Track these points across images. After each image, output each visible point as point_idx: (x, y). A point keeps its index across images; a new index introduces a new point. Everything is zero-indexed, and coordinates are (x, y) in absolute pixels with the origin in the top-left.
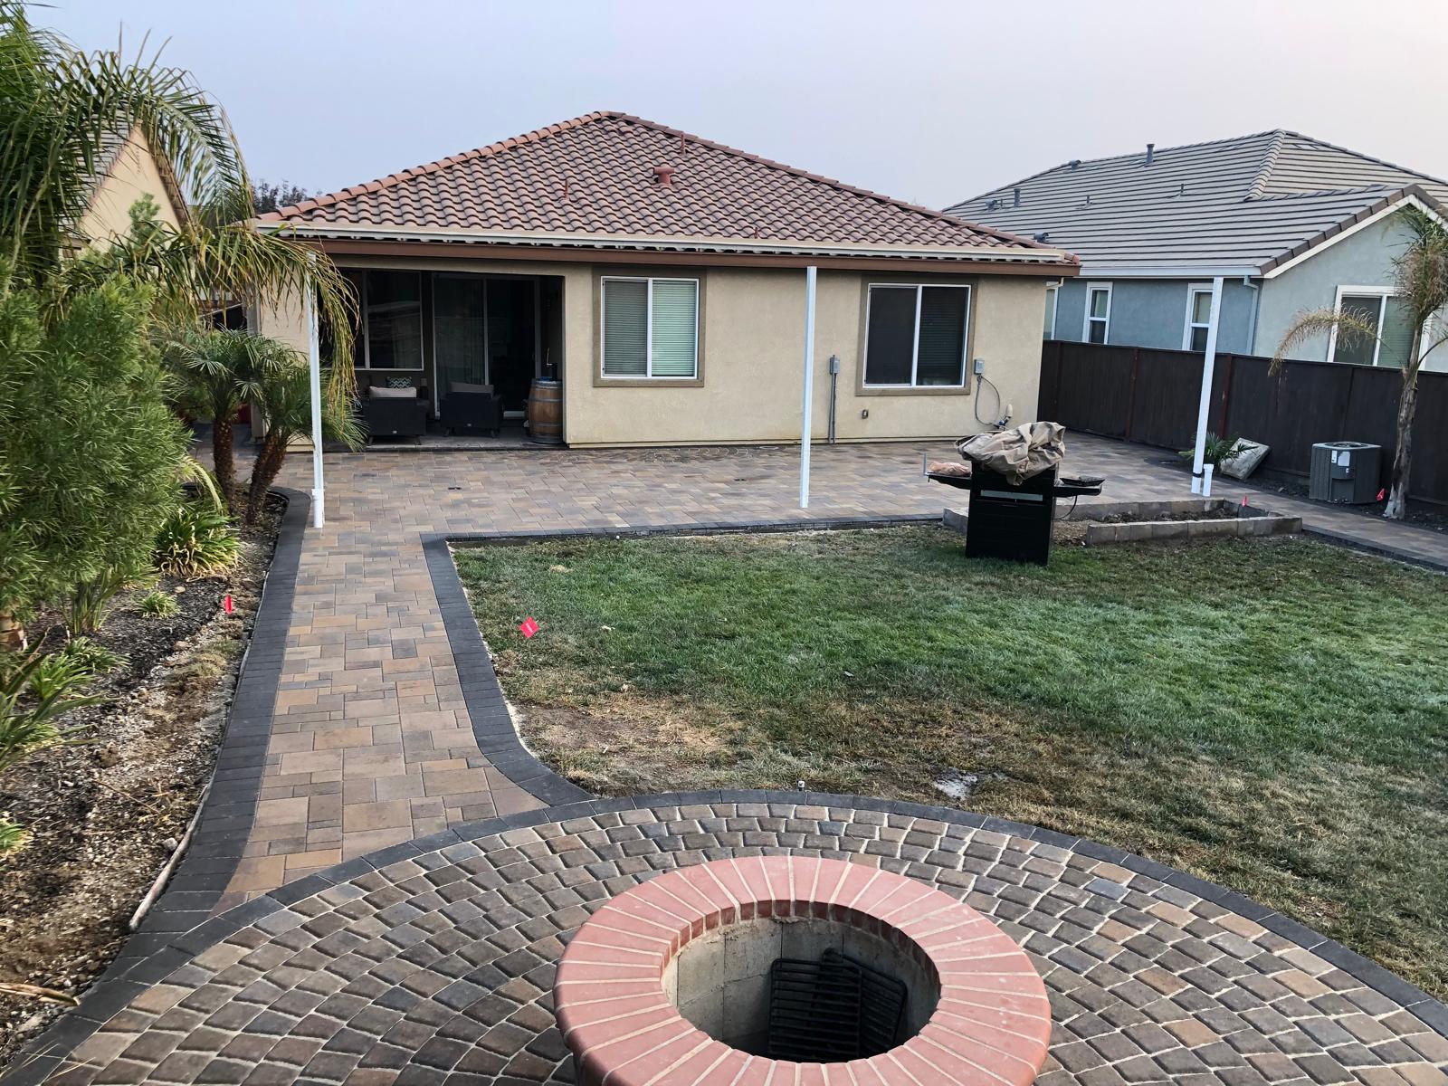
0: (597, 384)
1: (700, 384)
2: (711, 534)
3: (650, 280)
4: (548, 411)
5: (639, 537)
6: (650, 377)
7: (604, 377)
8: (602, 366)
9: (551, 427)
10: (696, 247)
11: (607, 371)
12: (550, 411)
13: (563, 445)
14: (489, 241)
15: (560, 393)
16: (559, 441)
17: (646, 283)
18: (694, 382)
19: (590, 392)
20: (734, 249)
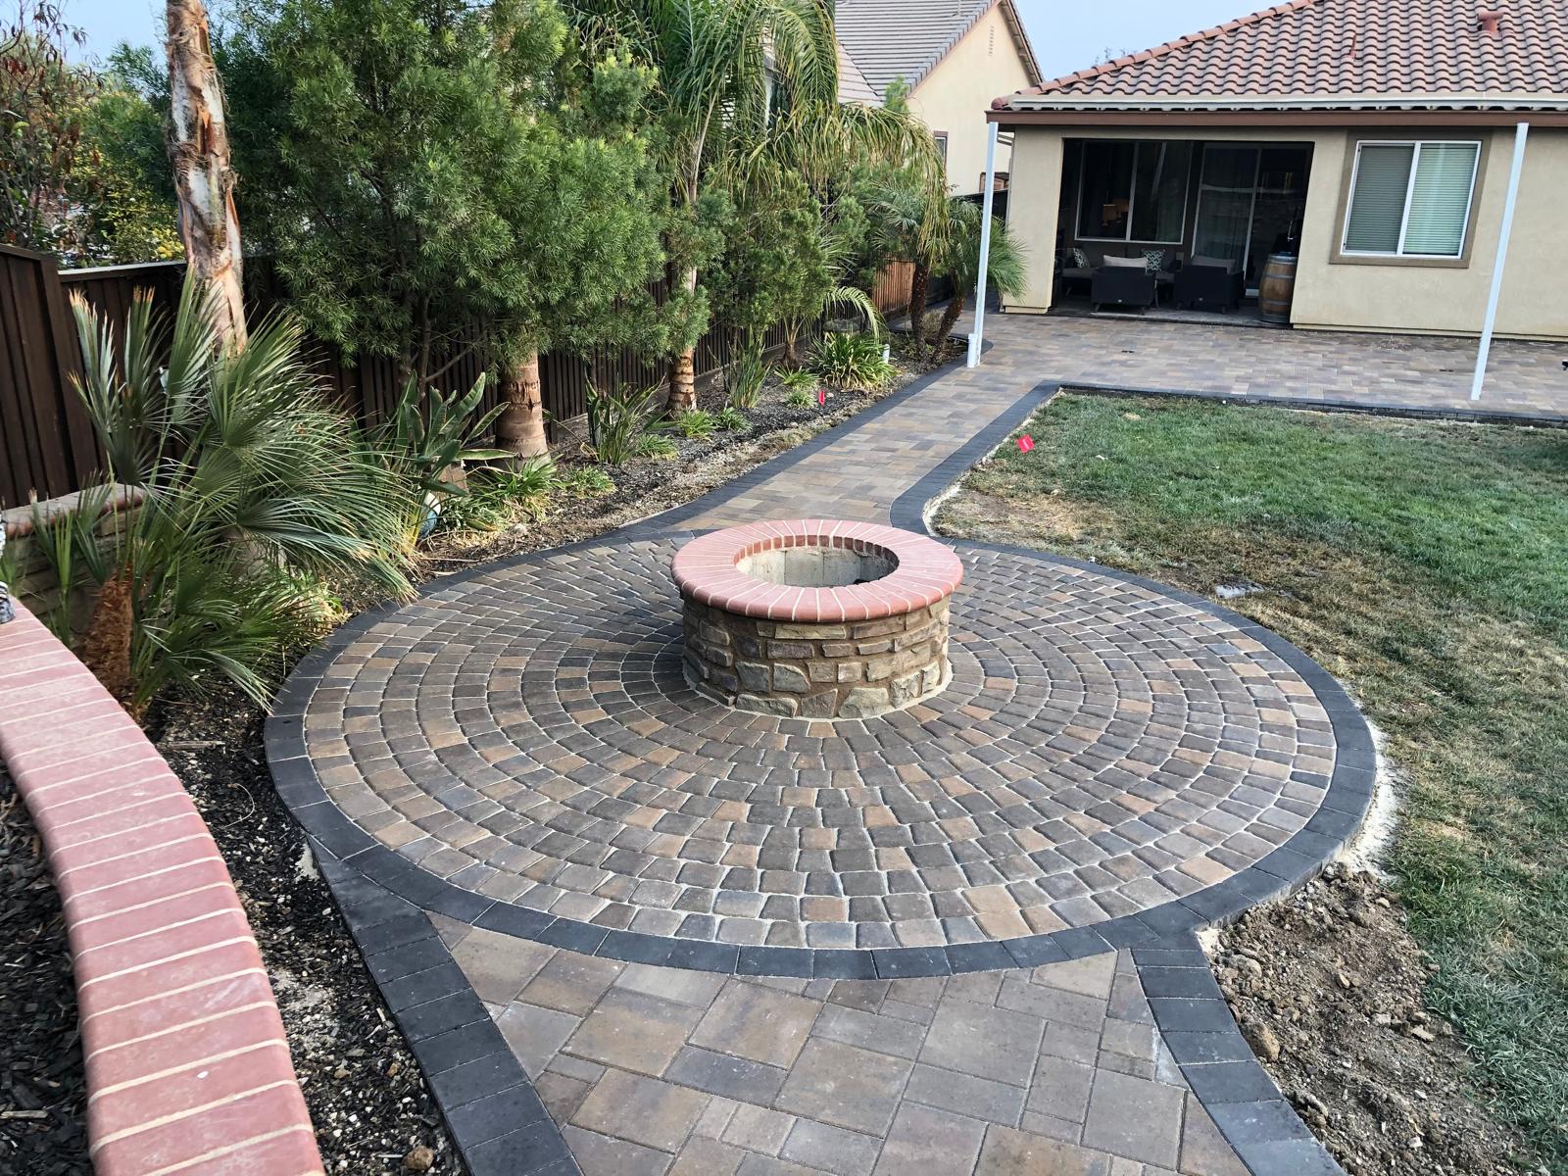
0: (1334, 260)
1: (1463, 265)
2: (1327, 411)
3: (1418, 144)
4: (1278, 288)
5: (1248, 405)
6: (1399, 254)
7: (1343, 253)
8: (1344, 239)
9: (1280, 304)
10: (1479, 105)
11: (1348, 247)
12: (1281, 288)
13: (1289, 326)
14: (1232, 107)
15: (1293, 270)
16: (1283, 321)
17: (1412, 148)
18: (1456, 261)
19: (1324, 269)
20: (1529, 105)
